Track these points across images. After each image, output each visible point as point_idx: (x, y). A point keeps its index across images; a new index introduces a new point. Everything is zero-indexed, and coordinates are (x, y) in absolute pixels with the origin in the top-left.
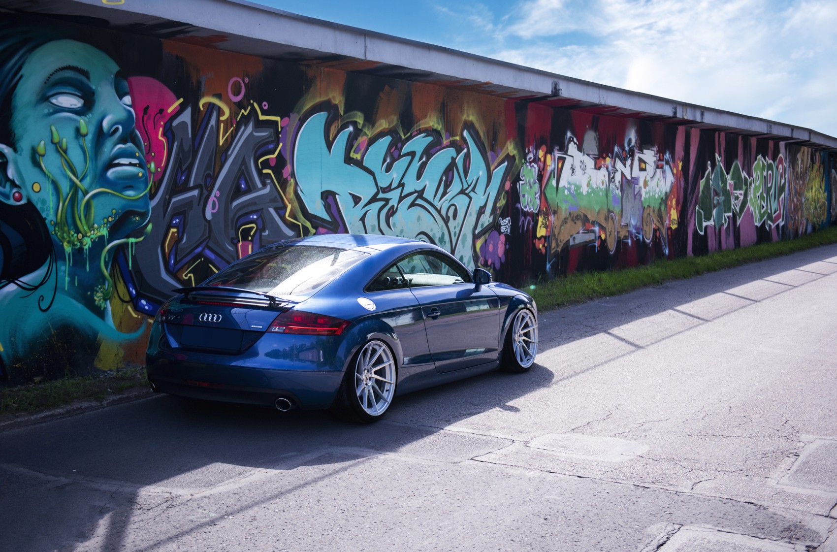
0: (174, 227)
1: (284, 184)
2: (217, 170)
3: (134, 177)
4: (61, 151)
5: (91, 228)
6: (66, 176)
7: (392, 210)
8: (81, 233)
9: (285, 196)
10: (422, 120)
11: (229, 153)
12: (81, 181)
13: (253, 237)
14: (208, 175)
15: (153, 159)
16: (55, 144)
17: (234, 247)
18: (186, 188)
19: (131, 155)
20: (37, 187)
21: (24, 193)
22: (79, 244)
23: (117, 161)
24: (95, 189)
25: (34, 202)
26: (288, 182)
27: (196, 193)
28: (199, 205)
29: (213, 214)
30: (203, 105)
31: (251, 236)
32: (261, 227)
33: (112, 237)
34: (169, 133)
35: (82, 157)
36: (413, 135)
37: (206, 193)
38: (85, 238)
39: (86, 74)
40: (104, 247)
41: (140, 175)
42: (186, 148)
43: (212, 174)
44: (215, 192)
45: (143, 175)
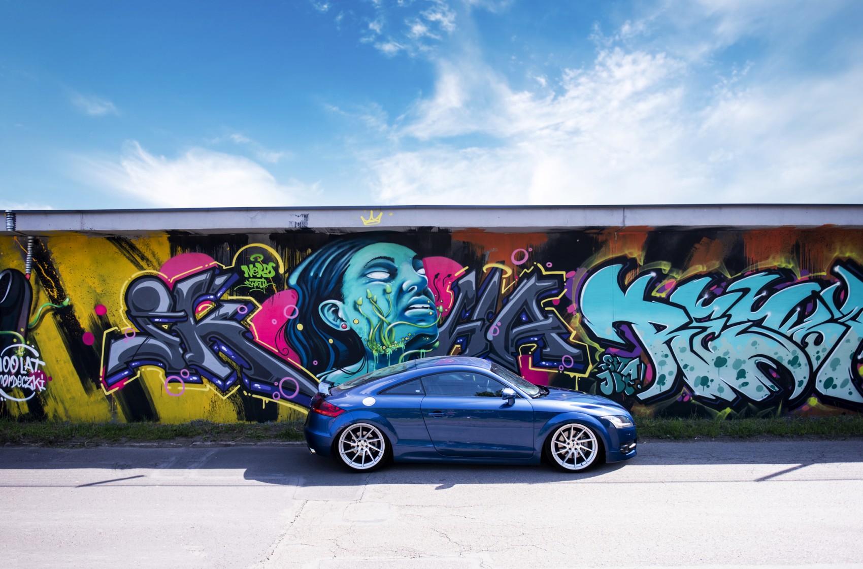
0: (458, 344)
1: (569, 317)
2: (498, 309)
3: (427, 315)
4: (372, 302)
5: (392, 343)
6: (376, 315)
7: (711, 336)
8: (385, 345)
9: (570, 325)
10: (761, 261)
11: (511, 298)
12: (386, 318)
13: (533, 352)
14: (491, 312)
15: (441, 304)
16: (369, 299)
17: (515, 358)
18: (469, 320)
19: (425, 302)
20: (356, 322)
21: (348, 324)
22: (383, 352)
23: (412, 306)
24: (396, 322)
25: (355, 329)
26: (573, 315)
27: (479, 323)
28: (481, 331)
29: (494, 337)
30: (487, 270)
31: (531, 351)
32: (541, 345)
33: (407, 349)
34: (456, 288)
35: (387, 305)
36: (745, 275)
37: (487, 323)
38: (388, 349)
39: (392, 260)
40: (402, 354)
41: (431, 313)
42: (470, 296)
43: (494, 312)
44: (497, 322)
45: (433, 314)
